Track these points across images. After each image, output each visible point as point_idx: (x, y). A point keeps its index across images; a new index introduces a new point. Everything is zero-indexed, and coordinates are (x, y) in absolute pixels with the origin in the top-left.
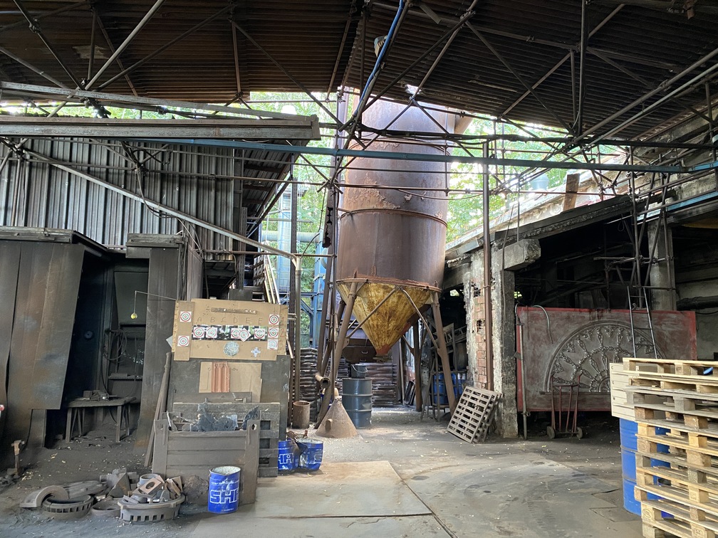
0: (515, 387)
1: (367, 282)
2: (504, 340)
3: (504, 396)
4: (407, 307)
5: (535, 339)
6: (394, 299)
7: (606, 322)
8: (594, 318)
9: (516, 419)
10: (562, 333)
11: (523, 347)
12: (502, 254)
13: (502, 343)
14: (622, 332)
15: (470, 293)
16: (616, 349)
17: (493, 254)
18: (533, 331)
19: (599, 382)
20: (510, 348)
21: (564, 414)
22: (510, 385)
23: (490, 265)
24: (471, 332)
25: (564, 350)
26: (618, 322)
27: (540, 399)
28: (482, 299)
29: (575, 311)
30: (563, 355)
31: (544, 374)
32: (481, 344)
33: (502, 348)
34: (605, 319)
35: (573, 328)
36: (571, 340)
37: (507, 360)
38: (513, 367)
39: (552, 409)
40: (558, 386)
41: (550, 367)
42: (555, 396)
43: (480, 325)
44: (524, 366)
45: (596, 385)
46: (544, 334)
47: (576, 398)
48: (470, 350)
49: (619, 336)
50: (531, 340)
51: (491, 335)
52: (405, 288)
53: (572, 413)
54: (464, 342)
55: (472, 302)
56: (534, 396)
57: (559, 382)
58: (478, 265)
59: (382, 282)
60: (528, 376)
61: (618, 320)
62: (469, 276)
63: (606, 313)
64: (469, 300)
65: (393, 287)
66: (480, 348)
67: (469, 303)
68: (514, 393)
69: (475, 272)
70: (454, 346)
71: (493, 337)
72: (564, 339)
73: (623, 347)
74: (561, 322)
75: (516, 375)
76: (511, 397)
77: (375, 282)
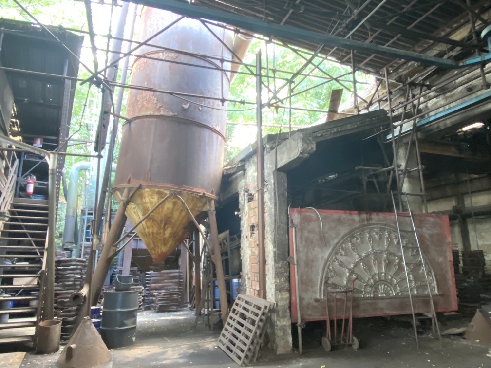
0: (288, 295)
1: (140, 188)
2: (277, 244)
3: (277, 305)
4: (183, 214)
5: (309, 243)
6: (169, 205)
7: (374, 224)
8: (363, 221)
9: (290, 331)
10: (334, 235)
11: (296, 250)
12: (274, 155)
13: (275, 247)
14: (389, 234)
15: (245, 200)
16: (385, 251)
17: (266, 157)
18: (306, 234)
19: (371, 286)
20: (284, 253)
21: (339, 322)
22: (284, 293)
23: (263, 168)
24: (245, 237)
25: (336, 253)
26: (386, 225)
27: (314, 307)
28: (255, 203)
29: (345, 213)
30: (336, 258)
31: (318, 279)
32: (254, 249)
33: (275, 252)
34: (373, 222)
35: (344, 231)
36: (343, 243)
37: (280, 265)
38: (286, 272)
39: (327, 318)
40: (333, 293)
41: (323, 271)
42: (330, 303)
43: (253, 230)
44: (298, 272)
45: (369, 289)
46: (317, 237)
47: (350, 304)
48: (243, 256)
49: (387, 238)
50: (304, 243)
51: (264, 238)
52: (180, 193)
53: (347, 320)
54: (239, 248)
55: (246, 209)
56: (309, 304)
57: (333, 288)
58: (252, 172)
59: (156, 187)
60: (301, 282)
61: (385, 223)
62: (243, 184)
63: (374, 216)
64: (244, 206)
65: (167, 192)
66: (253, 253)
67: (243, 209)
68: (288, 301)
69: (250, 179)
70: (229, 252)
71: (266, 241)
72: (336, 241)
73: (391, 250)
74: (333, 225)
75: (289, 281)
76: (284, 306)
77: (149, 187)
